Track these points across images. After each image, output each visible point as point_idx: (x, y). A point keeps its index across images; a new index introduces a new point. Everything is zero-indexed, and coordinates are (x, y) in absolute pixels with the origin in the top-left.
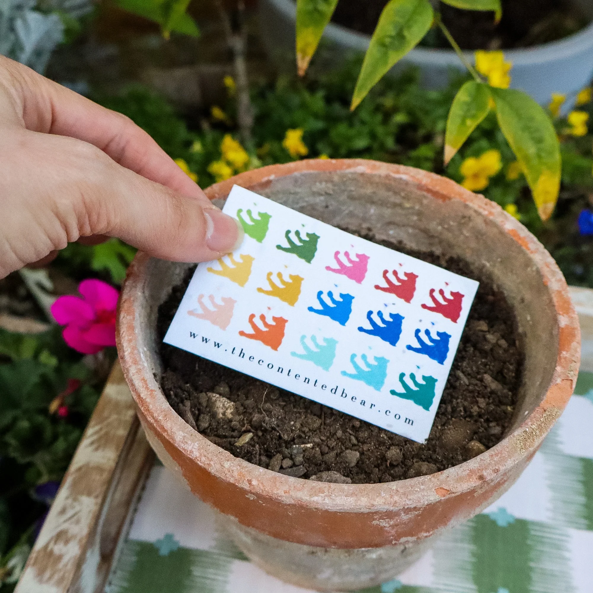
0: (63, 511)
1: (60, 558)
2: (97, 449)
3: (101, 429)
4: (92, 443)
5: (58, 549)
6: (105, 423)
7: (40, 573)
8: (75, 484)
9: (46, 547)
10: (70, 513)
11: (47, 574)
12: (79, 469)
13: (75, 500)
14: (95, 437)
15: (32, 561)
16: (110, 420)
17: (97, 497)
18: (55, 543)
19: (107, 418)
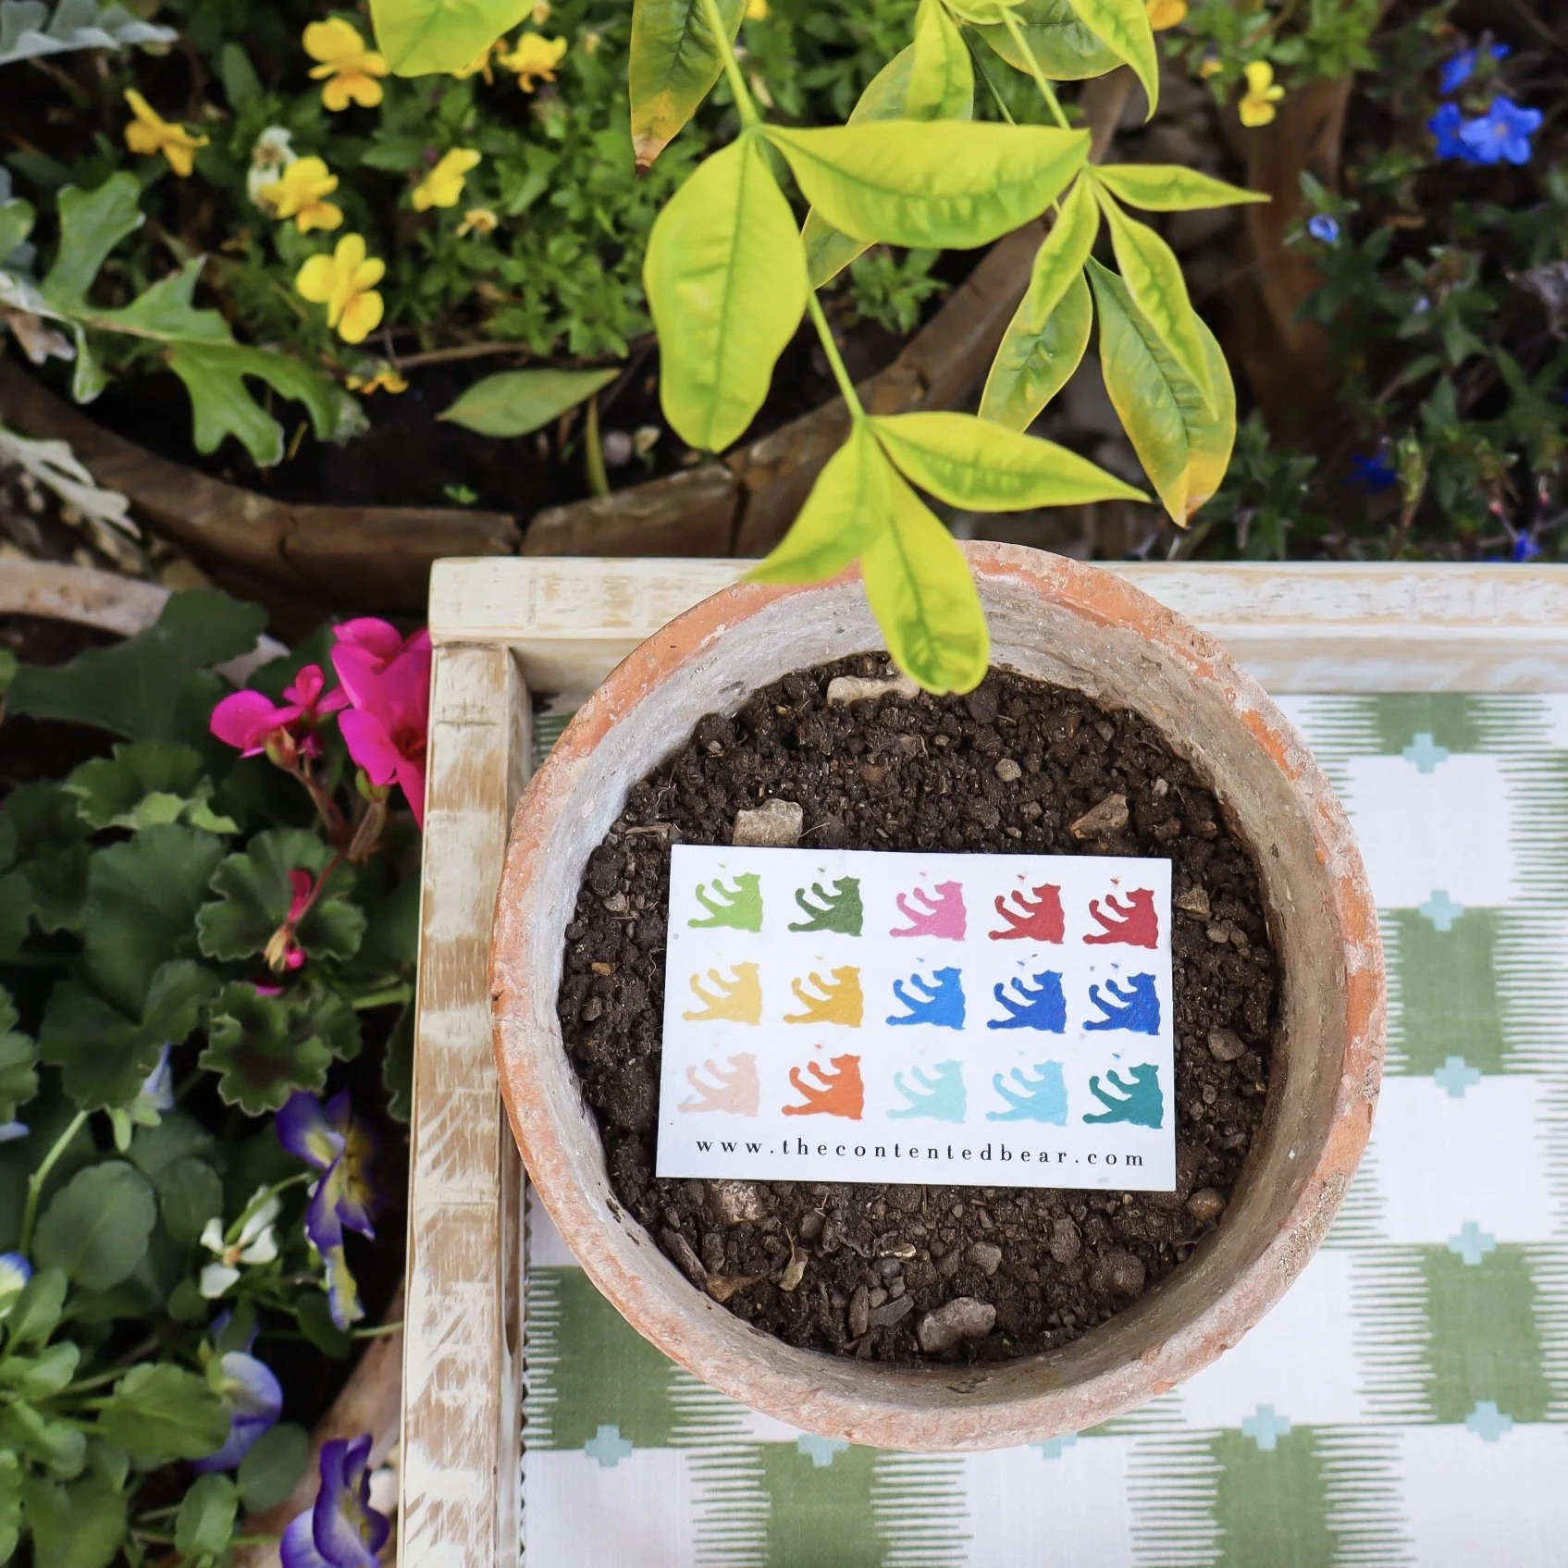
0: (431, 1321)
1: (459, 1413)
2: (450, 1174)
3: (443, 1126)
4: (435, 1163)
5: (449, 1396)
6: (446, 1111)
7: (435, 1448)
8: (434, 1260)
9: (426, 1396)
10: (446, 1321)
11: (448, 1451)
12: (431, 1226)
13: (446, 1293)
14: (437, 1148)
15: (411, 1431)
16: (454, 1102)
17: (485, 1279)
18: (441, 1387)
19: (448, 1096)
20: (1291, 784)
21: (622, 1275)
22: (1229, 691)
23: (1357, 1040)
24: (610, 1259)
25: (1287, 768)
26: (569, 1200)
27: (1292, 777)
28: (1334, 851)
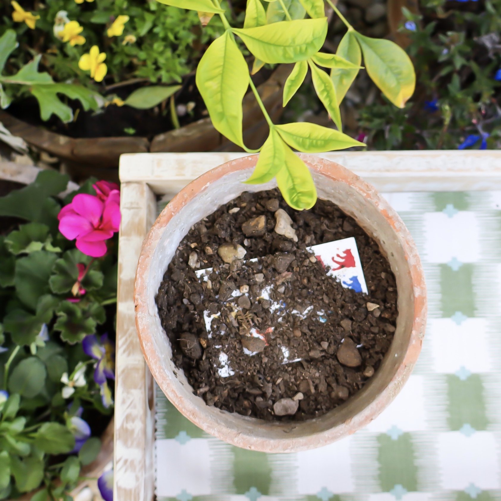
0: (124, 402)
1: (133, 431)
2: (129, 355)
3: (126, 340)
4: (124, 351)
5: (129, 426)
6: (127, 335)
7: (125, 442)
8: (124, 382)
9: (122, 426)
10: (128, 402)
11: (129, 443)
12: (123, 371)
13: (128, 393)
14: (124, 347)
15: (118, 437)
16: (130, 331)
17: (140, 388)
18: (127, 422)
19: (128, 330)
20: (397, 234)
21: (177, 396)
22: (376, 203)
23: (417, 319)
24: (173, 391)
25: (395, 228)
26: (160, 372)
27: (397, 231)
28: (411, 256)
